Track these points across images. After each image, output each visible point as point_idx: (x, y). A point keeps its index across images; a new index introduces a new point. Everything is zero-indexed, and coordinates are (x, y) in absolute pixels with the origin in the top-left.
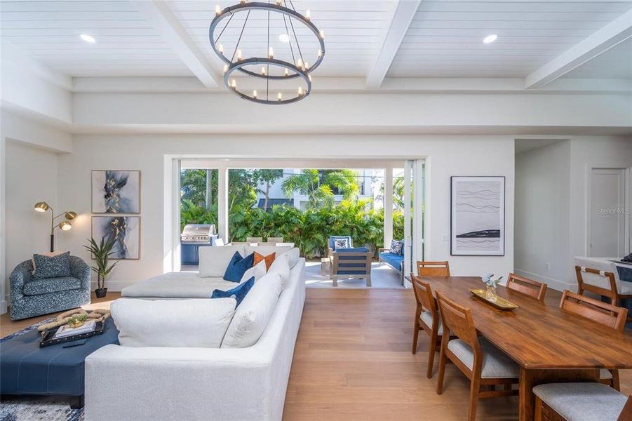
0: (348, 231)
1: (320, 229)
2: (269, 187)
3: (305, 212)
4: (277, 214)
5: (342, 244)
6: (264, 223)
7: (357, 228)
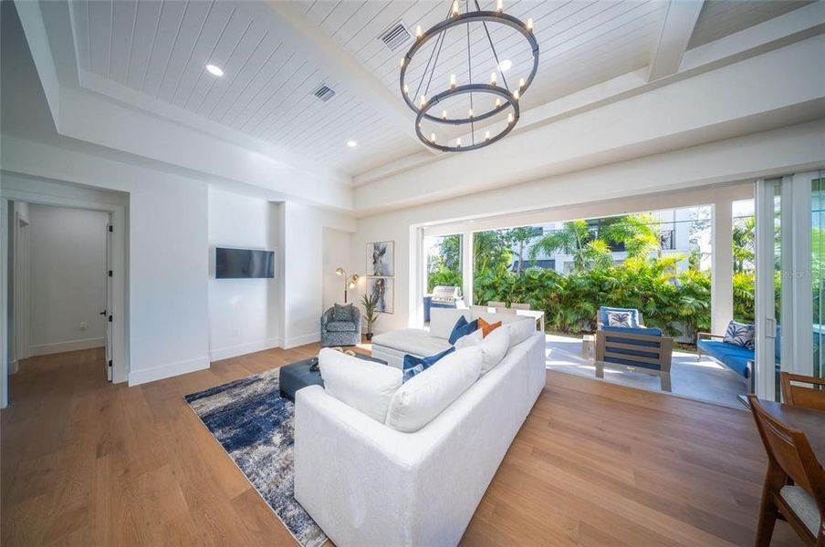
0: (639, 302)
1: (589, 296)
2: (522, 247)
3: (566, 276)
4: (530, 278)
5: (621, 319)
6: (513, 286)
7: (655, 297)
